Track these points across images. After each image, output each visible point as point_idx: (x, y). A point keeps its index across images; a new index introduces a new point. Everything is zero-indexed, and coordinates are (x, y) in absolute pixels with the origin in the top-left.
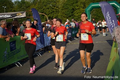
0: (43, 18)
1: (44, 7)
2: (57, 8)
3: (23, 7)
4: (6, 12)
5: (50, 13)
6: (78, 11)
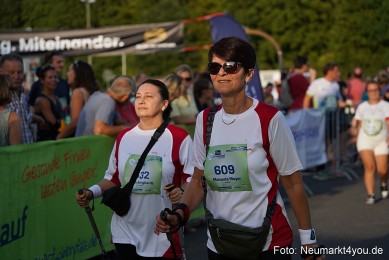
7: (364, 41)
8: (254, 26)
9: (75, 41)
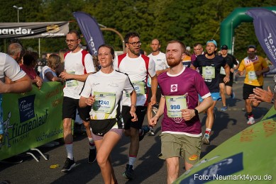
0: (114, 40)
1: (118, 12)
2: (151, 18)
3: (65, 10)
4: (21, 21)
5: (130, 29)
6: (203, 26)
7: (170, 37)
8: (113, 27)
9: (4, 30)
